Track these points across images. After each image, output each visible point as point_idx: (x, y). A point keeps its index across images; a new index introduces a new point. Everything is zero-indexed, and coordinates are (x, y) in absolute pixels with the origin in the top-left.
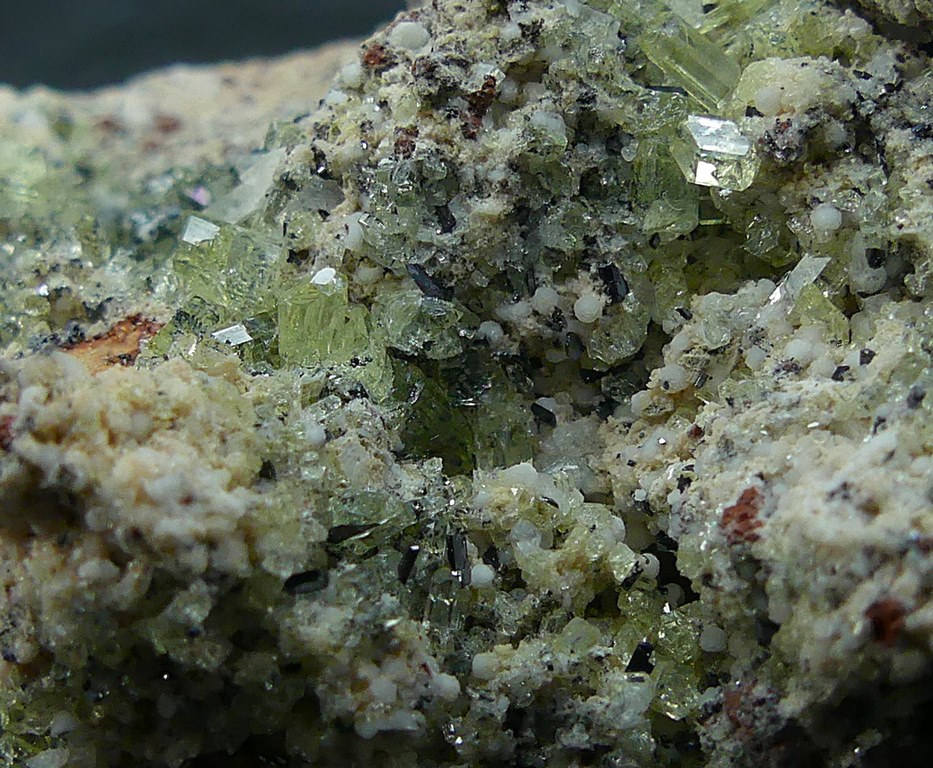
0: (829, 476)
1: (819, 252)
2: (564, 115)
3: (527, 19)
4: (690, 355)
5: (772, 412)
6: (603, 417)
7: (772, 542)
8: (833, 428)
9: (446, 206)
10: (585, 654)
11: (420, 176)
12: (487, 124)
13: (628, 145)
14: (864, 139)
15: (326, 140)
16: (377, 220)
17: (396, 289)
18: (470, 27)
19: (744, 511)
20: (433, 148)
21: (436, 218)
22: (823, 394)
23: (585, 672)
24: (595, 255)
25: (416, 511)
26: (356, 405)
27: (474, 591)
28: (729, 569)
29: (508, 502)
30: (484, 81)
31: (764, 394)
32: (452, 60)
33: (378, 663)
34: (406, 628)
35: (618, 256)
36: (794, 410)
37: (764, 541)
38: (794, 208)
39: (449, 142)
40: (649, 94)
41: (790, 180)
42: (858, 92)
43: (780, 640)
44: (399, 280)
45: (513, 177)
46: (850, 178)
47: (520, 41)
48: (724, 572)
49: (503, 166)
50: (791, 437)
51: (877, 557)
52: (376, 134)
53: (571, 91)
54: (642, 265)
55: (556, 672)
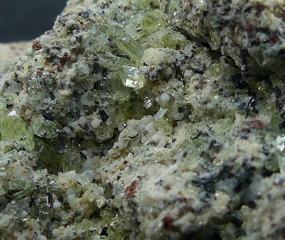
0: (157, 177)
1: (164, 108)
2: (89, 65)
3: (78, 35)
4: (125, 138)
5: (144, 157)
6: (101, 156)
7: (139, 198)
8: (162, 162)
9: (52, 92)
10: (87, 230)
11: (44, 83)
12: (66, 67)
13: (109, 74)
14: (178, 73)
15: (20, 71)
16: (31, 96)
17: (37, 117)
18: (62, 37)
19: (132, 188)
20: (48, 74)
21: (50, 96)
22: (159, 152)
23: (87, 235)
24: (98, 107)
25: (36, 185)
26: (20, 153)
27: (54, 210)
28: (127, 205)
29: (66, 183)
30: (64, 54)
31: (142, 152)
32: (55, 47)
33: (21, 232)
34: (30, 222)
35: (106, 108)
36: (150, 157)
37: (136, 197)
38: (156, 94)
39: (54, 73)
40: (117, 58)
41: (155, 85)
42: (176, 59)
43: (141, 227)
44: (38, 114)
45: (72, 84)
46: (172, 85)
47: (76, 42)
48: (126, 206)
49: (69, 80)
50: (149, 165)
51: (167, 203)
52: (33, 69)
53: (91, 57)
54: (113, 110)
55: (77, 235)
